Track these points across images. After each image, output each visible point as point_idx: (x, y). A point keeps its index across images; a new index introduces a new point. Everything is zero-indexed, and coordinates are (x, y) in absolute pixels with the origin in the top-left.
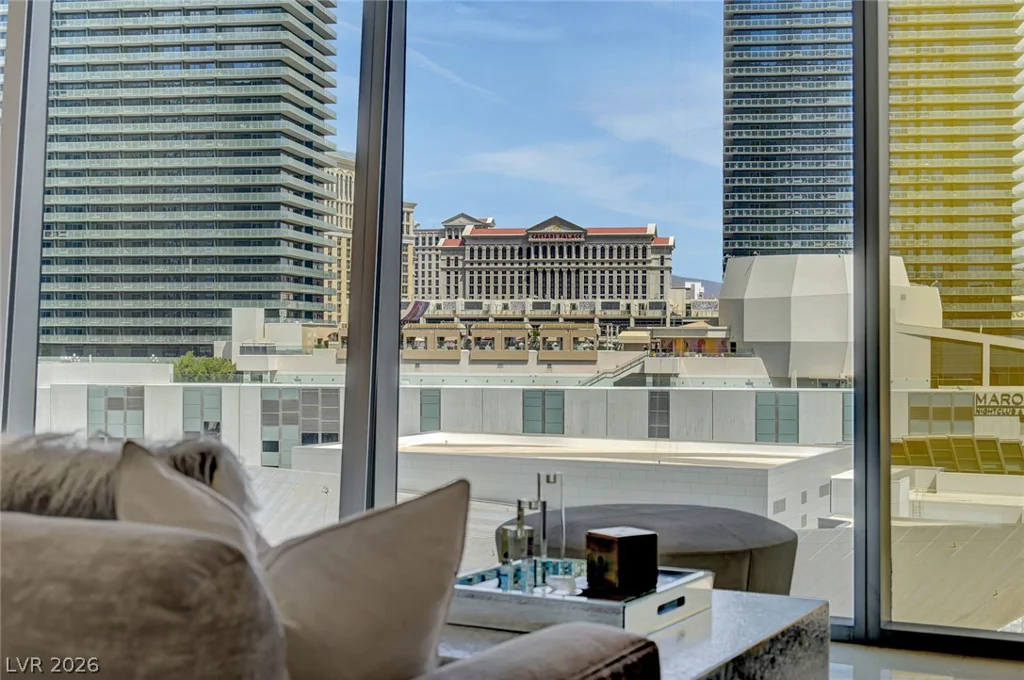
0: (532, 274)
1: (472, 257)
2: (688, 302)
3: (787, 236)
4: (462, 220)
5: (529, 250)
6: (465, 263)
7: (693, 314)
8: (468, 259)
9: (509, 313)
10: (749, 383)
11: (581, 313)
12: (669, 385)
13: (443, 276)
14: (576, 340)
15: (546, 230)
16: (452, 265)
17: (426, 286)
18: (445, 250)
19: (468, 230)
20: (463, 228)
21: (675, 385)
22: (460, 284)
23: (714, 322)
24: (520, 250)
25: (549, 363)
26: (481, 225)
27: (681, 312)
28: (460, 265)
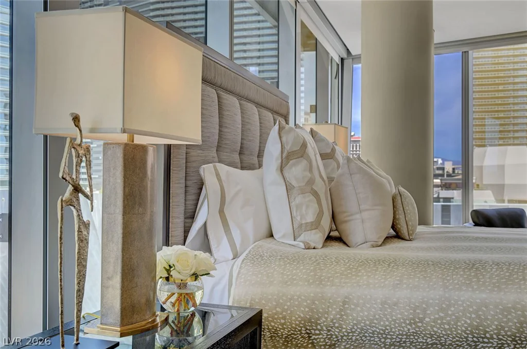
2: (454, 167)
7: (456, 172)
10: (486, 202)
12: (450, 202)
21: (453, 202)
27: (451, 171)
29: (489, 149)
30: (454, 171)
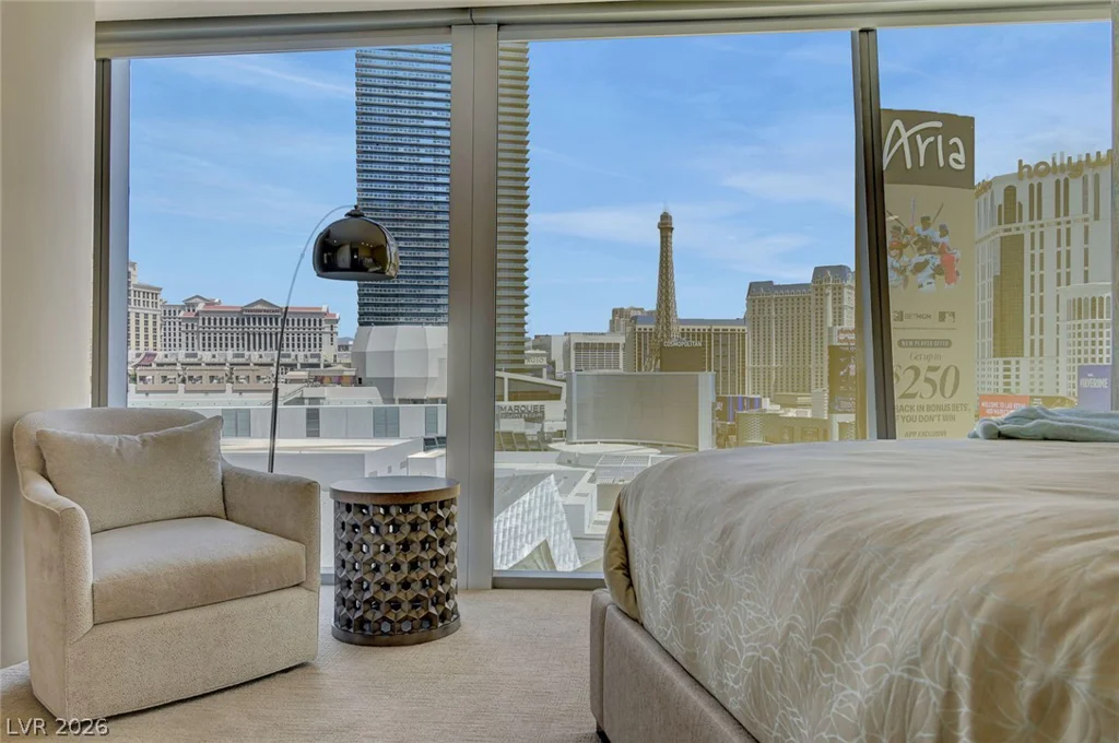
0: (246, 336)
1: (204, 323)
3: (397, 314)
4: (198, 300)
5: (243, 320)
6: (199, 327)
8: (201, 324)
9: (216, 360)
10: (370, 403)
11: (264, 360)
12: (319, 404)
13: (184, 336)
14: (258, 377)
15: (255, 307)
16: (190, 329)
17: (172, 343)
18: (185, 319)
19: (201, 307)
20: (197, 304)
21: (323, 404)
22: (196, 341)
23: (349, 365)
24: (238, 320)
25: (241, 392)
26: (209, 303)
28: (195, 328)
29: (375, 328)
30: (335, 361)
